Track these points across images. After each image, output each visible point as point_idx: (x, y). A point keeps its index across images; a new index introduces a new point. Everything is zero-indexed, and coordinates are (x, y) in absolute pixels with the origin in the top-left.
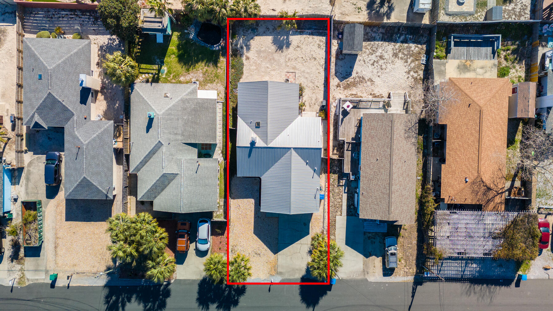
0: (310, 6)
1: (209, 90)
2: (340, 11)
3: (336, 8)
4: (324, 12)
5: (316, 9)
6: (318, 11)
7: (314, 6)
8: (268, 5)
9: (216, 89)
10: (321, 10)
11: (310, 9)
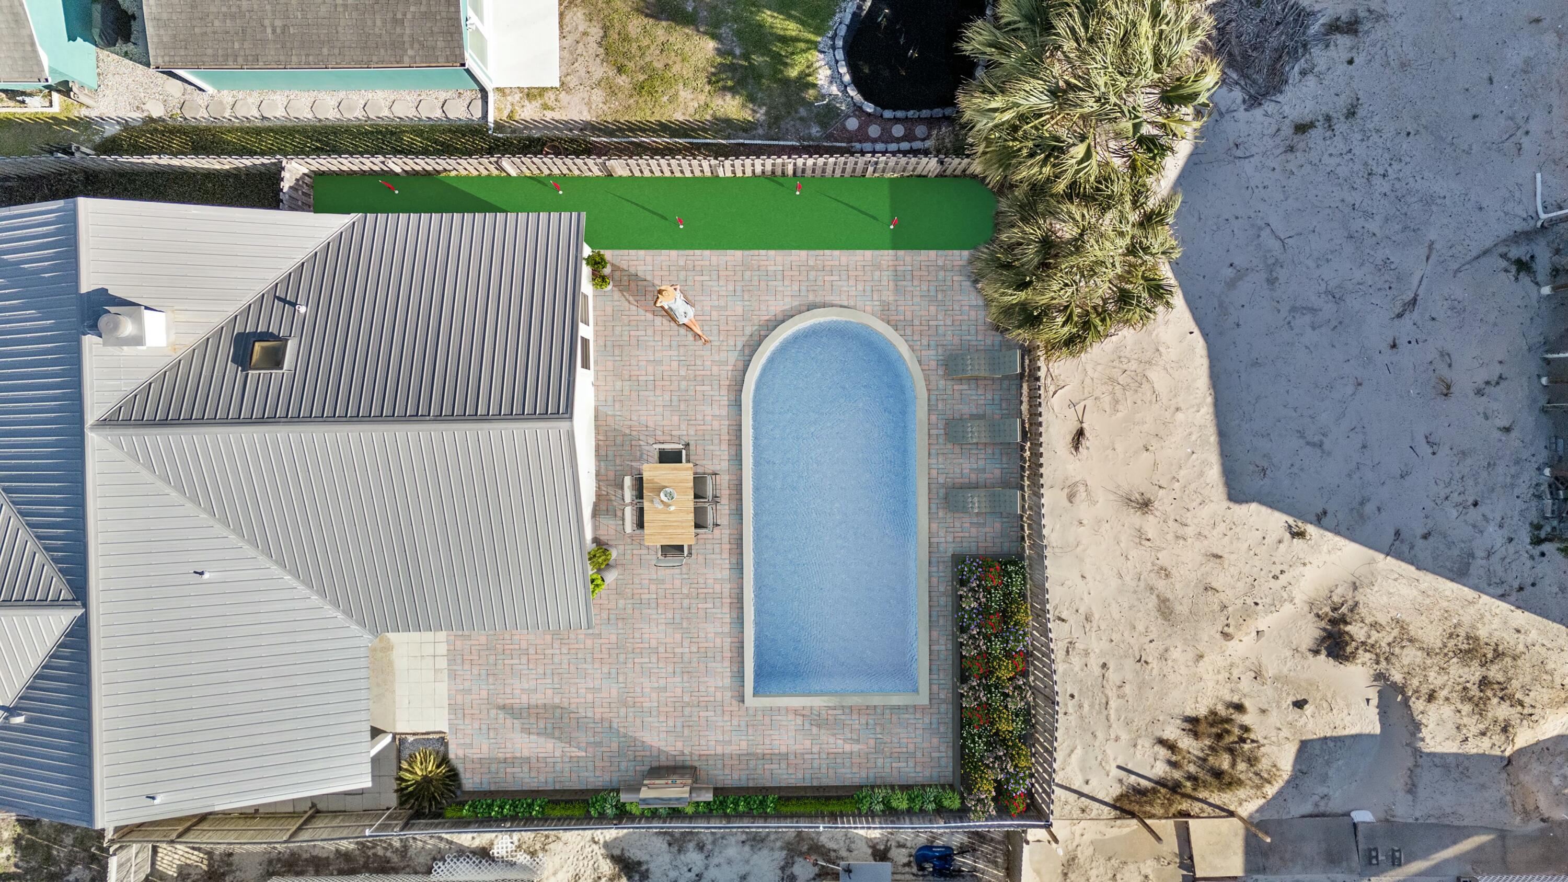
0: (1111, 665)
1: (563, 37)
2: (1084, 855)
3: (1101, 826)
4: (1079, 751)
5: (1092, 706)
6: (1082, 717)
7: (1112, 693)
8: (1107, 399)
9: (572, 81)
10: (1088, 736)
11: (1095, 664)
